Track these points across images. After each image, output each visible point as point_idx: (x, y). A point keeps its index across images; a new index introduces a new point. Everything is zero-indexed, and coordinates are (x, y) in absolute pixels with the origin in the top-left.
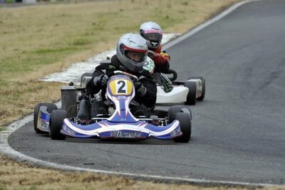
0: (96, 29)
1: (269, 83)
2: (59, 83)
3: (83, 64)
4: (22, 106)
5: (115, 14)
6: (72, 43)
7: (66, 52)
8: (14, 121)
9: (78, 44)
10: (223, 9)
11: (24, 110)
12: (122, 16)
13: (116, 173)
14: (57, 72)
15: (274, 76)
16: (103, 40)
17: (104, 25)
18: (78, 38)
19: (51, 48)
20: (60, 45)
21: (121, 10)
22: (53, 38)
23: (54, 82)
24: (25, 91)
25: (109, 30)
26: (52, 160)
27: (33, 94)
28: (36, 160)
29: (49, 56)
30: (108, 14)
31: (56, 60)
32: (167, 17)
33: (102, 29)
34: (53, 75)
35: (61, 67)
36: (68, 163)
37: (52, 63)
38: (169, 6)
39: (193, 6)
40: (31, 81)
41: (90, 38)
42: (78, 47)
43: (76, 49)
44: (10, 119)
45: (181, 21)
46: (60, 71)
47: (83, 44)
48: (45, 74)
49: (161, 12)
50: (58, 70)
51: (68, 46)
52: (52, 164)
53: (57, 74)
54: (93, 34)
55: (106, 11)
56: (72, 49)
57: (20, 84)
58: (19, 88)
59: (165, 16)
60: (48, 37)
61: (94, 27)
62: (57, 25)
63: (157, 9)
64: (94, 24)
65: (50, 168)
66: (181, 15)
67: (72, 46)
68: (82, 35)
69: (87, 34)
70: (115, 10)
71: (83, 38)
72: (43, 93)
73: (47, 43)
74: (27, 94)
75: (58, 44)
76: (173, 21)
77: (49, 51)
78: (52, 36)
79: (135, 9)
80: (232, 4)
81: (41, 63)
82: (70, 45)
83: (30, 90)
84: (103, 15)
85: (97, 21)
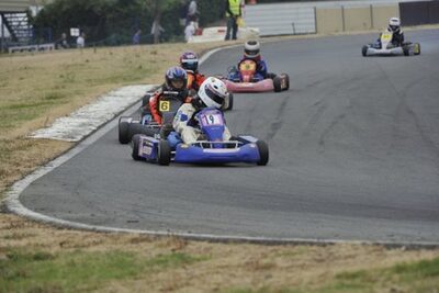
0: (65, 82)
2: (49, 139)
3: (67, 119)
4: (18, 165)
5: (82, 65)
6: (45, 93)
7: (42, 106)
8: (15, 181)
9: (51, 98)
11: (21, 168)
12: (90, 68)
14: (41, 127)
15: (276, 127)
16: (78, 93)
17: (73, 77)
18: (50, 91)
19: (23, 102)
20: (33, 100)
21: (87, 61)
22: (22, 93)
23: (43, 138)
24: (14, 149)
25: (80, 82)
27: (24, 152)
28: (63, 222)
29: (25, 111)
30: (73, 65)
31: (35, 116)
32: (140, 67)
33: (72, 81)
34: (39, 131)
35: (46, 122)
37: (31, 119)
38: (138, 56)
39: (163, 55)
40: (18, 138)
41: (63, 91)
42: (52, 100)
43: (52, 103)
44: (10, 179)
45: (155, 72)
46: (46, 127)
47: (55, 98)
48: (31, 130)
49: (131, 62)
51: (40, 101)
53: (44, 130)
54: (63, 87)
55: (70, 62)
57: (7, 142)
58: (7, 146)
59: (137, 66)
60: (16, 91)
61: (62, 79)
62: (22, 79)
63: (125, 59)
65: (83, 230)
66: (153, 65)
67: (46, 101)
68: (52, 89)
69: (57, 88)
70: (79, 61)
71: (55, 91)
72: (34, 150)
73: (16, 97)
74: (17, 152)
75: (29, 98)
76: (147, 71)
77: (23, 106)
78: (20, 90)
79: (102, 59)
80: (204, 52)
81: (21, 119)
82: (42, 99)
83: (20, 148)
84: (68, 66)
85: (64, 73)
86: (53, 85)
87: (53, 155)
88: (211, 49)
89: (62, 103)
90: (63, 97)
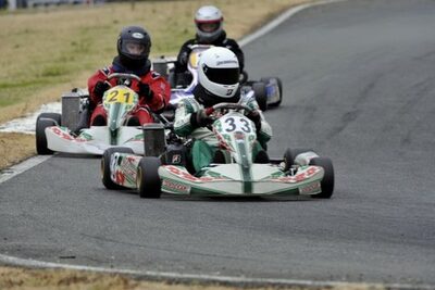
0: (77, 51)
1: (340, 129)
2: (22, 134)
5: (107, 27)
6: (40, 74)
7: (32, 86)
9: (49, 74)
10: (271, 17)
12: (117, 31)
13: (109, 270)
14: (16, 117)
15: (349, 117)
16: (88, 68)
17: (89, 45)
18: (50, 65)
19: (9, 81)
20: (23, 78)
21: (116, 22)
22: (12, 66)
23: (14, 133)
25: (97, 53)
26: (12, 253)
29: (5, 93)
30: (95, 28)
31: (17, 100)
32: (186, 31)
33: (86, 51)
35: (24, 110)
36: (36, 257)
37: (10, 104)
38: (189, 15)
41: (69, 65)
42: (50, 78)
43: (47, 82)
46: (22, 117)
47: (58, 74)
49: (176, 24)
50: (19, 114)
51: (34, 79)
52: (11, 259)
53: (19, 121)
54: (72, 59)
55: (92, 23)
56: (40, 82)
59: (182, 30)
60: (4, 65)
61: (74, 48)
62: (17, 46)
63: (170, 19)
64: (74, 44)
65: (7, 265)
67: (41, 78)
68: (56, 61)
69: (64, 60)
70: (106, 21)
71: (58, 65)
73: (2, 74)
75: (19, 75)
77: (5, 86)
78: (10, 63)
79: (137, 20)
80: (284, 10)
82: (37, 76)
84: (87, 29)
85: (78, 39)
86: (58, 55)
87: (21, 157)
88: (294, 6)
89: (61, 82)
90: (67, 73)
